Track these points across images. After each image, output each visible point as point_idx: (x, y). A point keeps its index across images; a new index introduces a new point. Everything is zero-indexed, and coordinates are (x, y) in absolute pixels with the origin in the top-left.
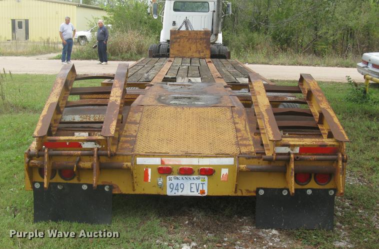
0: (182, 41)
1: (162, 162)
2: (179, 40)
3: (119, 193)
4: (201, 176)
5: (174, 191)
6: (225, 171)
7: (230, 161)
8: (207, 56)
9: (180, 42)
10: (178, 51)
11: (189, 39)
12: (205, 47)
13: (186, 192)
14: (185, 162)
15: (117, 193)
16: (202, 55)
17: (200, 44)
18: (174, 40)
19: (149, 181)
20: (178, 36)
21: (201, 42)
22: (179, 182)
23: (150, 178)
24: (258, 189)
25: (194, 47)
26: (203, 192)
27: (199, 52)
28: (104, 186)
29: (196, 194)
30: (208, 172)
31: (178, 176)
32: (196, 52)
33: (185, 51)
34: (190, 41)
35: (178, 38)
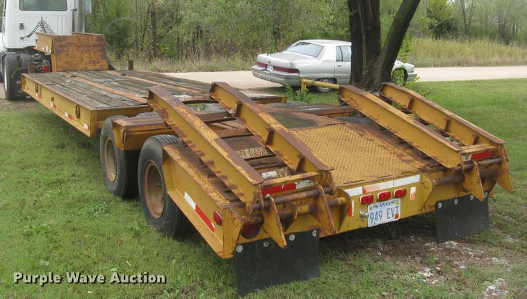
0: (70, 49)
1: (364, 191)
2: (66, 49)
3: (326, 235)
4: (396, 200)
5: (374, 221)
6: (413, 190)
7: (416, 179)
8: (105, 68)
9: (67, 51)
10: (67, 62)
11: (79, 47)
12: (101, 56)
13: (384, 220)
14: (383, 186)
15: (323, 236)
16: (98, 66)
17: (94, 53)
18: (60, 49)
19: (353, 215)
20: (64, 43)
21: (95, 50)
22: (378, 210)
23: (353, 211)
24: (437, 203)
25: (86, 57)
26: (397, 216)
27: (94, 63)
28: (312, 231)
29: (392, 219)
30: (401, 194)
31: (377, 204)
32: (90, 63)
33: (75, 62)
34: (81, 49)
35: (65, 46)
